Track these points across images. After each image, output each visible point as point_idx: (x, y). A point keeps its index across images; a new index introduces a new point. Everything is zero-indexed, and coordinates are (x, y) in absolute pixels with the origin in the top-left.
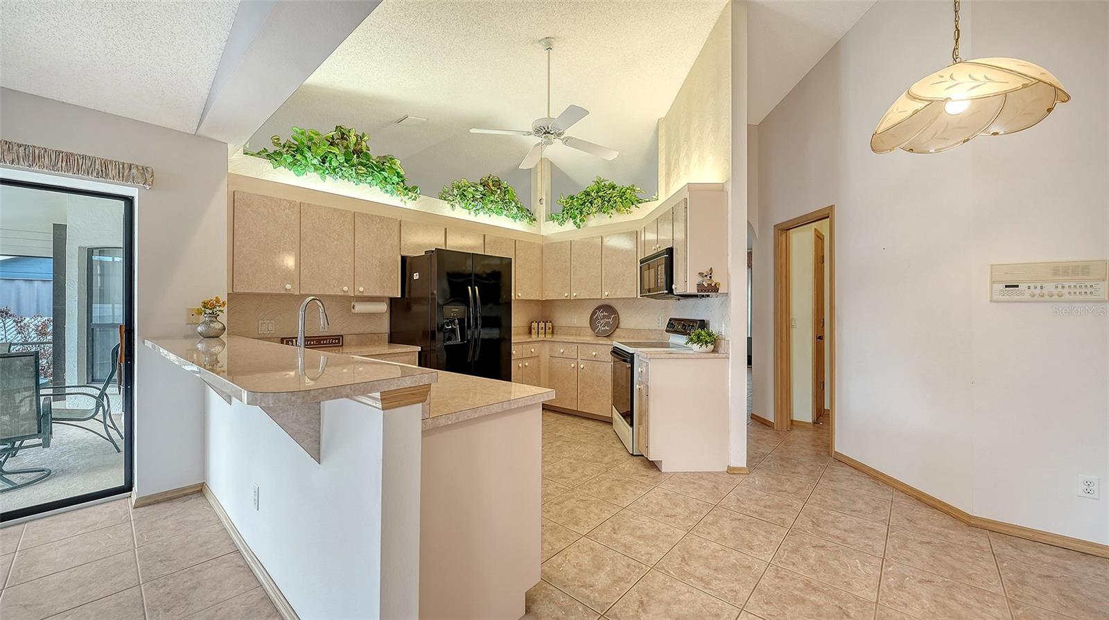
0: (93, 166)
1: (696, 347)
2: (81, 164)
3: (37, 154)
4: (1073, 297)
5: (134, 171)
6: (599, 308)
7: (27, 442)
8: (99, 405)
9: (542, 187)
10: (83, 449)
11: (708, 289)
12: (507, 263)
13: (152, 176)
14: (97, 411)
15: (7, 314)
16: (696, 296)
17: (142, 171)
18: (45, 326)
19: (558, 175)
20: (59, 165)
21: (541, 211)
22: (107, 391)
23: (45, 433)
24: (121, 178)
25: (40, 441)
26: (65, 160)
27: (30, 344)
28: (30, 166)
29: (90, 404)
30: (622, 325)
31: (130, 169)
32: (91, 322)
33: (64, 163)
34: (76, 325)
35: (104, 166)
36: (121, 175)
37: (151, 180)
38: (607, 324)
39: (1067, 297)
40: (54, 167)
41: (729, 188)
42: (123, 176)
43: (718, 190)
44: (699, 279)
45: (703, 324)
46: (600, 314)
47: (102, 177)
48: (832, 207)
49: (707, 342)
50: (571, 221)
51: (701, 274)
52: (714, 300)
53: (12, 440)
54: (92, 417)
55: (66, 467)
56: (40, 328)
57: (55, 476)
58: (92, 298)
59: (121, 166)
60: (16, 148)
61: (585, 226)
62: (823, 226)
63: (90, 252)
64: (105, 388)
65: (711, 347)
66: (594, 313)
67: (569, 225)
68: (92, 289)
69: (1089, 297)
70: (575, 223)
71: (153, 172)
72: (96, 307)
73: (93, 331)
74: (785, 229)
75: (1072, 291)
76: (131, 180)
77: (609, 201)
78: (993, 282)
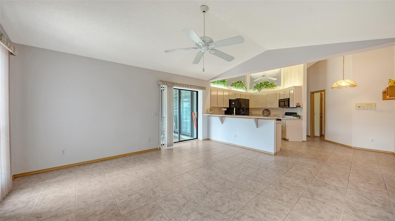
1: (295, 118)
4: (370, 109)
6: (265, 110)
9: (248, 81)
11: (298, 106)
12: (248, 100)
16: (296, 108)
19: (252, 79)
21: (248, 87)
30: (271, 114)
38: (267, 113)
39: (368, 109)
41: (303, 87)
43: (300, 88)
44: (297, 105)
45: (296, 113)
46: (265, 111)
48: (325, 90)
49: (298, 117)
50: (257, 90)
51: (297, 104)
52: (298, 108)
61: (261, 91)
62: (323, 93)
65: (299, 118)
66: (263, 111)
67: (256, 91)
69: (372, 109)
70: (258, 90)
74: (313, 93)
75: (369, 108)
77: (268, 86)
78: (356, 106)
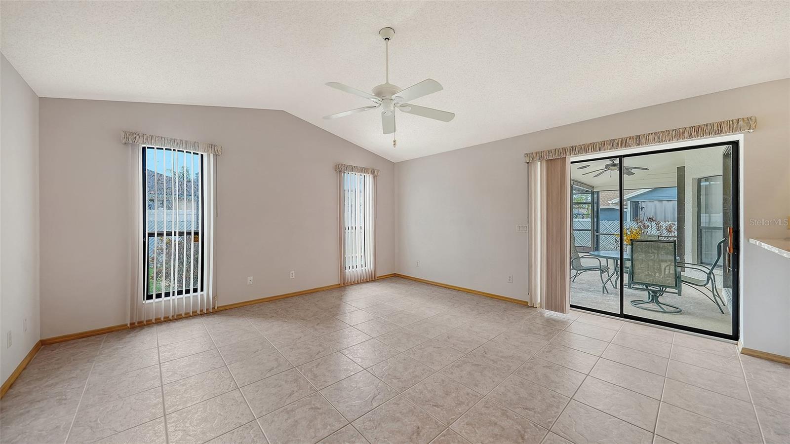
0: (712, 128)
2: (705, 130)
3: (681, 132)
5: (741, 123)
7: (668, 290)
8: (709, 278)
10: (698, 303)
13: (756, 122)
14: (708, 282)
15: (652, 220)
17: (747, 121)
18: (670, 227)
20: (693, 134)
22: (714, 271)
23: (679, 287)
24: (731, 131)
25: (677, 291)
26: (696, 130)
27: (663, 236)
28: (678, 140)
29: (704, 277)
31: (738, 123)
32: (700, 225)
33: (695, 132)
34: (691, 227)
35: (719, 126)
36: (731, 129)
37: (754, 125)
40: (690, 137)
42: (733, 129)
47: (718, 134)
53: (663, 286)
54: (704, 285)
55: (689, 311)
56: (668, 228)
57: (683, 314)
58: (700, 210)
59: (731, 123)
60: (671, 132)
63: (699, 181)
64: (713, 269)
68: (700, 204)
71: (756, 119)
72: (704, 216)
73: (701, 232)
76: (739, 130)
